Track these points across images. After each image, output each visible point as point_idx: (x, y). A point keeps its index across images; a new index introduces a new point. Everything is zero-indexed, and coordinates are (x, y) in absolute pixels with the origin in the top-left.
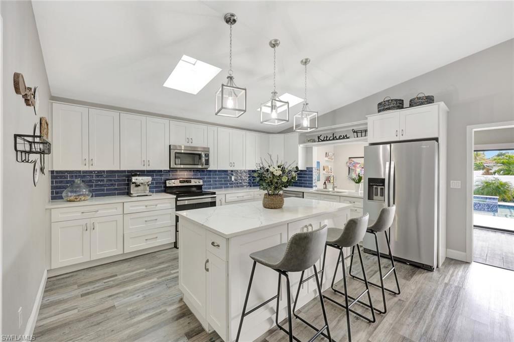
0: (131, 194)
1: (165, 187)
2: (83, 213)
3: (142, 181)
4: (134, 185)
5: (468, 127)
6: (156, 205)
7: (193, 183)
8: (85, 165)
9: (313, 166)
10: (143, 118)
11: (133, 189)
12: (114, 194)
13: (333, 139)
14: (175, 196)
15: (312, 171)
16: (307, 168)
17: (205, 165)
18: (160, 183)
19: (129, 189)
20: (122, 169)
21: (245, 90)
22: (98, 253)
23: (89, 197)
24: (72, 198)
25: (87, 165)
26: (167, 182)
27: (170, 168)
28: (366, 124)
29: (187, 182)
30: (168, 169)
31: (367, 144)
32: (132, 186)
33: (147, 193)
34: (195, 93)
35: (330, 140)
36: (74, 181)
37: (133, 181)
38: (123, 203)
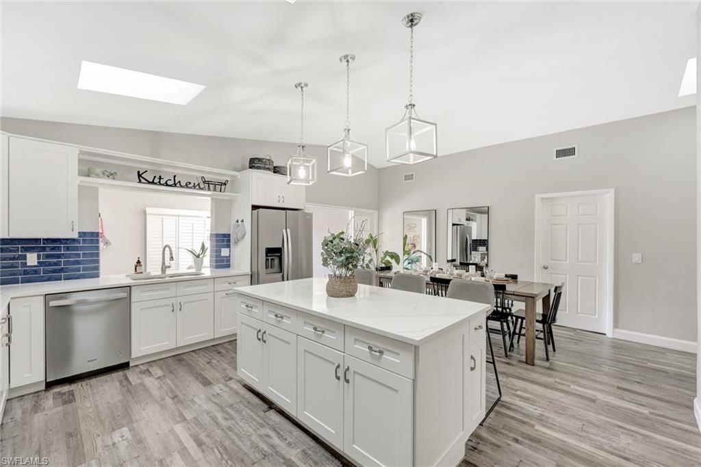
16: (80, 234)
35: (167, 184)
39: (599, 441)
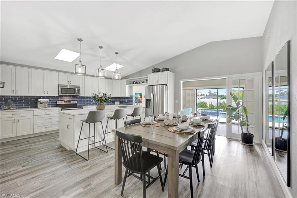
0: (38, 107)
1: (57, 104)
2: (13, 115)
3: (44, 101)
4: (40, 103)
5: (180, 80)
6: (51, 112)
7: (72, 102)
8: (13, 93)
9: (133, 95)
10: (45, 71)
11: (39, 105)
12: (28, 108)
13: (139, 83)
14: (61, 108)
15: (132, 97)
16: (131, 96)
17: (78, 94)
18: (54, 102)
19: (37, 105)
20: (33, 95)
21: (85, 66)
22: (20, 133)
23: (15, 108)
24: (6, 108)
25: (14, 93)
26: (57, 102)
27: (59, 95)
28: (147, 78)
29: (68, 102)
30: (58, 96)
31: (147, 86)
32: (38, 103)
33: (47, 107)
34: (71, 62)
35: (138, 83)
36: (7, 101)
37: (39, 101)
38: (34, 110)
39: (46, 175)
